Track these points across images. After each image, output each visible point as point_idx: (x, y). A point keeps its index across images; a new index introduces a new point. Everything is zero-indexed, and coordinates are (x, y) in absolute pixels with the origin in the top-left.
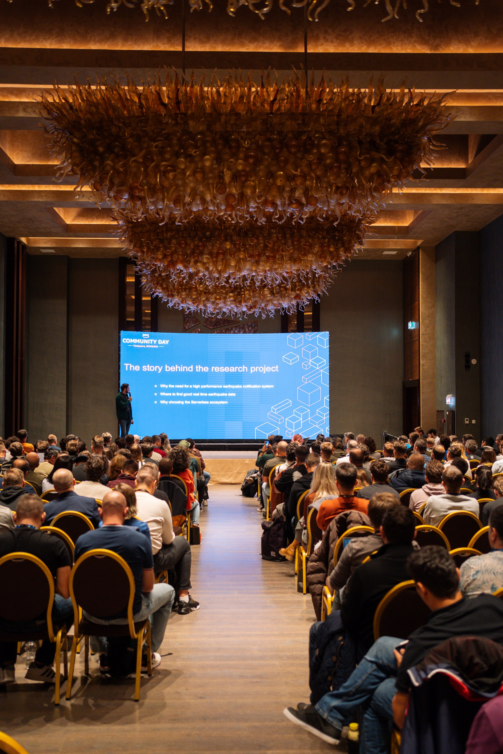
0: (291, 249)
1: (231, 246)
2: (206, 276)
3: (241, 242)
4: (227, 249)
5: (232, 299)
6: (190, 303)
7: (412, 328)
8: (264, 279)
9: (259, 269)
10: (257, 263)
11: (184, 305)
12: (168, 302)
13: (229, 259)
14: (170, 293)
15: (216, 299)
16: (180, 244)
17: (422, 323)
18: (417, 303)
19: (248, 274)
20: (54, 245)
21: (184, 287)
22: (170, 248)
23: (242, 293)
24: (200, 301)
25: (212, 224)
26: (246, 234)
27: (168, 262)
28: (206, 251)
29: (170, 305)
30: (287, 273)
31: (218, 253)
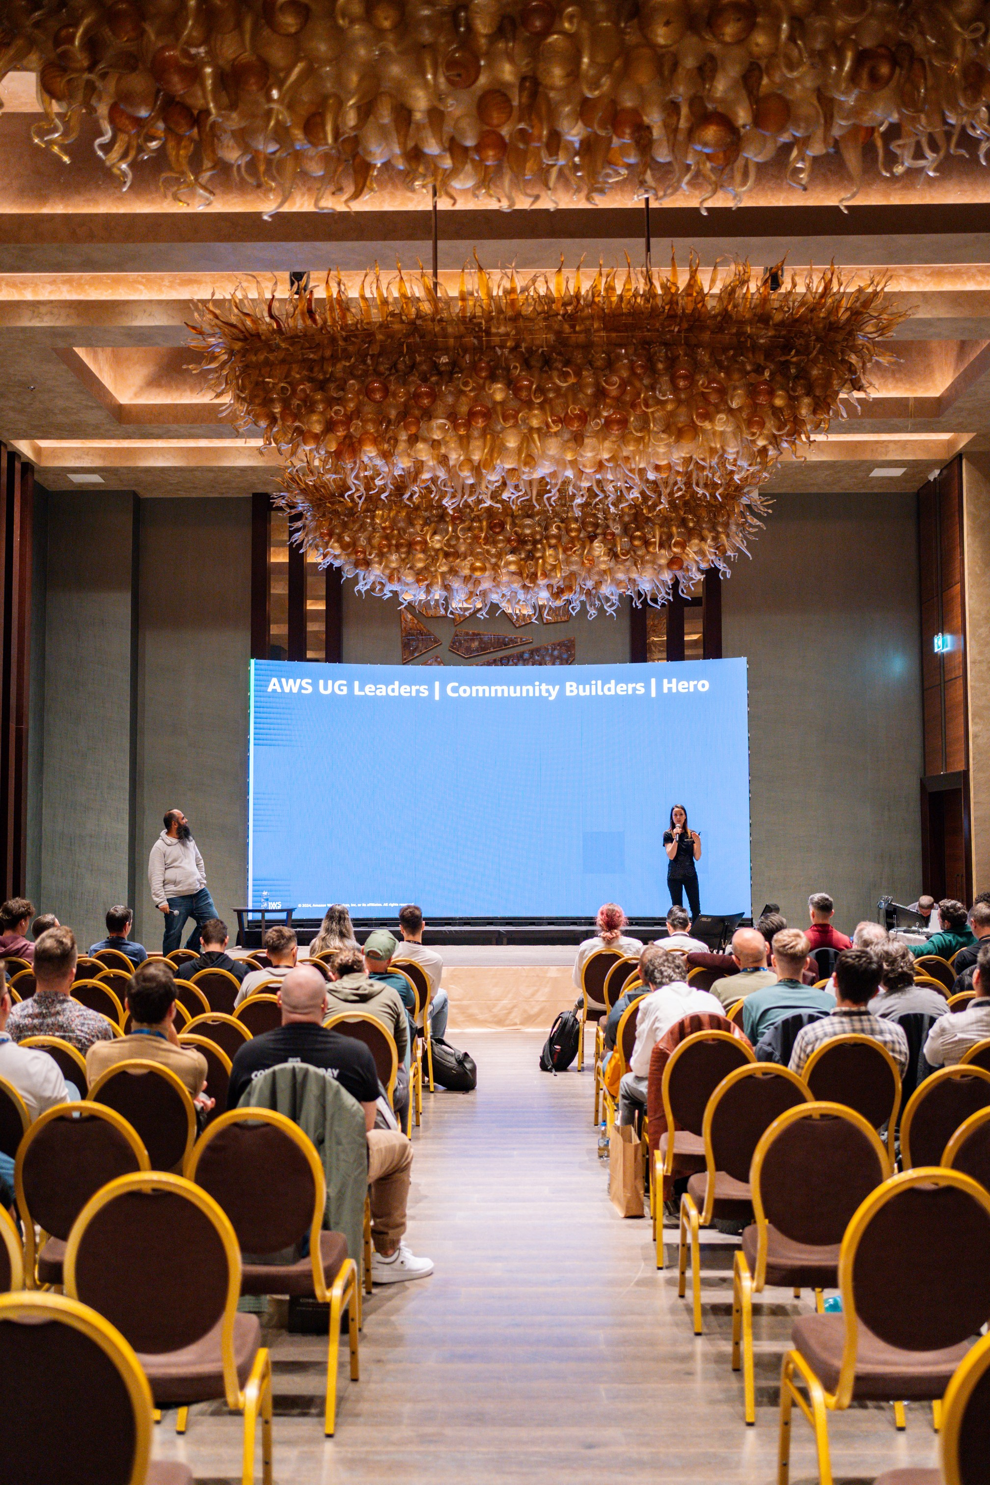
0: (672, 400)
1: (508, 394)
2: (438, 478)
3: (532, 383)
4: (495, 403)
5: (513, 568)
6: (410, 579)
7: (945, 650)
8: (595, 488)
9: (582, 456)
10: (578, 439)
11: (395, 587)
12: (355, 580)
13: (504, 429)
14: (362, 556)
15: (473, 569)
16: (368, 392)
17: (973, 635)
18: (958, 586)
19: (553, 474)
20: (98, 463)
21: (394, 542)
22: (340, 401)
23: (539, 555)
24: (435, 577)
25: (455, 338)
26: (547, 362)
27: (339, 444)
28: (440, 409)
29: (362, 587)
30: (657, 468)
31: (472, 415)
